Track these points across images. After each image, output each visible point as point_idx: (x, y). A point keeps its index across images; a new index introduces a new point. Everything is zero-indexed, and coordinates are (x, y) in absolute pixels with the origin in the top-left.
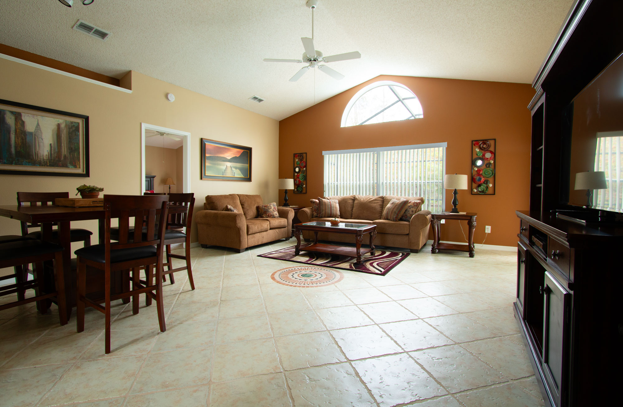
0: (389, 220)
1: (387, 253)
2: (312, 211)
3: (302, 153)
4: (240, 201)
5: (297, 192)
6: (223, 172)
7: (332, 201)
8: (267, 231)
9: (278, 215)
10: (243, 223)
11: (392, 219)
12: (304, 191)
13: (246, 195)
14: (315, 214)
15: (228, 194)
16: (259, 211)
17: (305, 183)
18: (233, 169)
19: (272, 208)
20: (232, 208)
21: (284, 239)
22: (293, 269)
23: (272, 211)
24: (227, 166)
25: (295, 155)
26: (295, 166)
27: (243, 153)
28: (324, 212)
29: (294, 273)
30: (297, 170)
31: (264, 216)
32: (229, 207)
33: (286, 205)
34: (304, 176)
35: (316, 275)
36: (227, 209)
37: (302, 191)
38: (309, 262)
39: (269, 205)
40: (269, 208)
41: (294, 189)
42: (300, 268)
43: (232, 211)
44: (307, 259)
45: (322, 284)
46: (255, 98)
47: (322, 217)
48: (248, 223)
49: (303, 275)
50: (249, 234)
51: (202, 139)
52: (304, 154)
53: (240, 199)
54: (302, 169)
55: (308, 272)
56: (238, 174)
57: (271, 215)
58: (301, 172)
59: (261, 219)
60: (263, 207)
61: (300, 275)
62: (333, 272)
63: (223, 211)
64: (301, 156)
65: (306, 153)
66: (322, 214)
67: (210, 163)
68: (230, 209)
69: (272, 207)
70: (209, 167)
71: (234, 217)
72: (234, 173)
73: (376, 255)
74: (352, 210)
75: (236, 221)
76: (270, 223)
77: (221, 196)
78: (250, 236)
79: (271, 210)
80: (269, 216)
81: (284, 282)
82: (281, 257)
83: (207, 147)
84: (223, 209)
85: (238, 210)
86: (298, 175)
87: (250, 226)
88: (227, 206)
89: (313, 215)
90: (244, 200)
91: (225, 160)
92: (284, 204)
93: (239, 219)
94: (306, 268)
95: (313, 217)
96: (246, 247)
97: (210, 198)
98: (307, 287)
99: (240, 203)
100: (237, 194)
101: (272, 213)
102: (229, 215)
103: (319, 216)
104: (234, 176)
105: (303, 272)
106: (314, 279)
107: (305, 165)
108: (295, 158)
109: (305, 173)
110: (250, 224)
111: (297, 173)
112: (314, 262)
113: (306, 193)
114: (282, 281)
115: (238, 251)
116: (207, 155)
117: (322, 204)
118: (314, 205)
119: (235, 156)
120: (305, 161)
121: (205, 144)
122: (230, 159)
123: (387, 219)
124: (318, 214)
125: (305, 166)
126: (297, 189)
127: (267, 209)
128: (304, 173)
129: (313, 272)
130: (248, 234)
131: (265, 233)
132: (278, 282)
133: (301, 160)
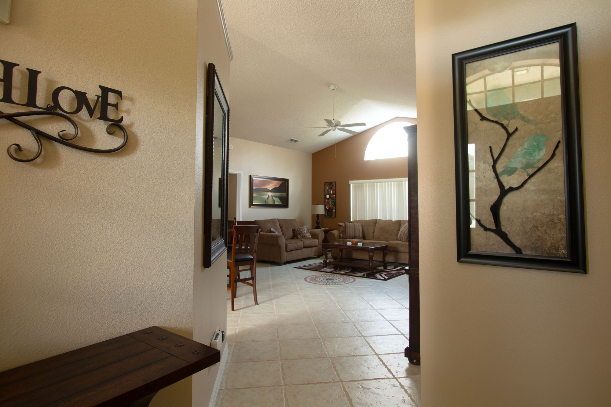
0: (402, 241)
1: (399, 268)
2: (340, 234)
3: (332, 182)
4: (280, 224)
5: (328, 216)
6: (266, 201)
7: (356, 224)
8: (301, 249)
9: (310, 236)
10: (283, 241)
11: (403, 240)
12: (334, 216)
13: (284, 219)
14: (342, 235)
15: (270, 219)
16: (295, 233)
17: (334, 208)
18: (274, 198)
19: (306, 231)
20: (274, 230)
21: (316, 257)
22: (320, 276)
23: (306, 233)
24: (269, 196)
25: (326, 184)
26: (326, 193)
27: (282, 184)
28: (348, 234)
29: (321, 278)
30: (328, 196)
31: (299, 237)
32: (272, 229)
33: (318, 227)
34: (334, 202)
35: (336, 279)
36: (271, 231)
37: (332, 215)
38: (333, 272)
39: (303, 228)
40: (303, 230)
41: (324, 214)
42: (325, 275)
43: (274, 233)
44: (332, 270)
45: (339, 284)
46: (292, 140)
47: (347, 238)
48: (287, 243)
49: (327, 279)
50: (288, 250)
51: (250, 176)
52: (333, 183)
53: (279, 223)
54: (332, 196)
55: (331, 278)
56: (277, 202)
57: (305, 237)
58: (331, 199)
59: (297, 239)
60: (298, 230)
61: (325, 279)
62: (349, 278)
63: (267, 232)
64: (331, 185)
65: (335, 182)
66: (347, 236)
67: (256, 194)
68: (273, 231)
69: (306, 229)
70: (255, 197)
71: (277, 238)
72: (275, 201)
73: (388, 269)
74: (374, 232)
75: (278, 241)
76: (303, 243)
77: (265, 220)
78: (288, 253)
79: (304, 232)
80: (303, 237)
81: (313, 282)
82: (312, 268)
83: (254, 182)
84: (267, 231)
85: (279, 233)
86: (329, 201)
87: (288, 245)
88: (270, 229)
89: (340, 236)
90: (282, 223)
91: (268, 191)
92: (316, 227)
93: (280, 239)
94: (330, 275)
95: (340, 238)
96: (285, 261)
97: (257, 222)
98: (328, 285)
99: (280, 226)
100: (277, 219)
101: (305, 235)
102: (272, 236)
103: (345, 237)
104: (275, 203)
105: (328, 278)
106: (334, 281)
107: (334, 192)
108: (326, 186)
109: (335, 200)
110: (288, 243)
111: (328, 199)
112: (337, 272)
113: (335, 217)
114: (312, 282)
115: (279, 264)
116: (254, 188)
117: (347, 228)
118: (341, 228)
119: (275, 187)
120: (335, 189)
121: (253, 179)
122: (272, 189)
123: (400, 240)
124: (344, 236)
125: (335, 194)
126: (328, 214)
127: (301, 232)
128: (333, 200)
129: (334, 278)
130: (286, 251)
131: (299, 251)
132: (309, 282)
133: (331, 188)
